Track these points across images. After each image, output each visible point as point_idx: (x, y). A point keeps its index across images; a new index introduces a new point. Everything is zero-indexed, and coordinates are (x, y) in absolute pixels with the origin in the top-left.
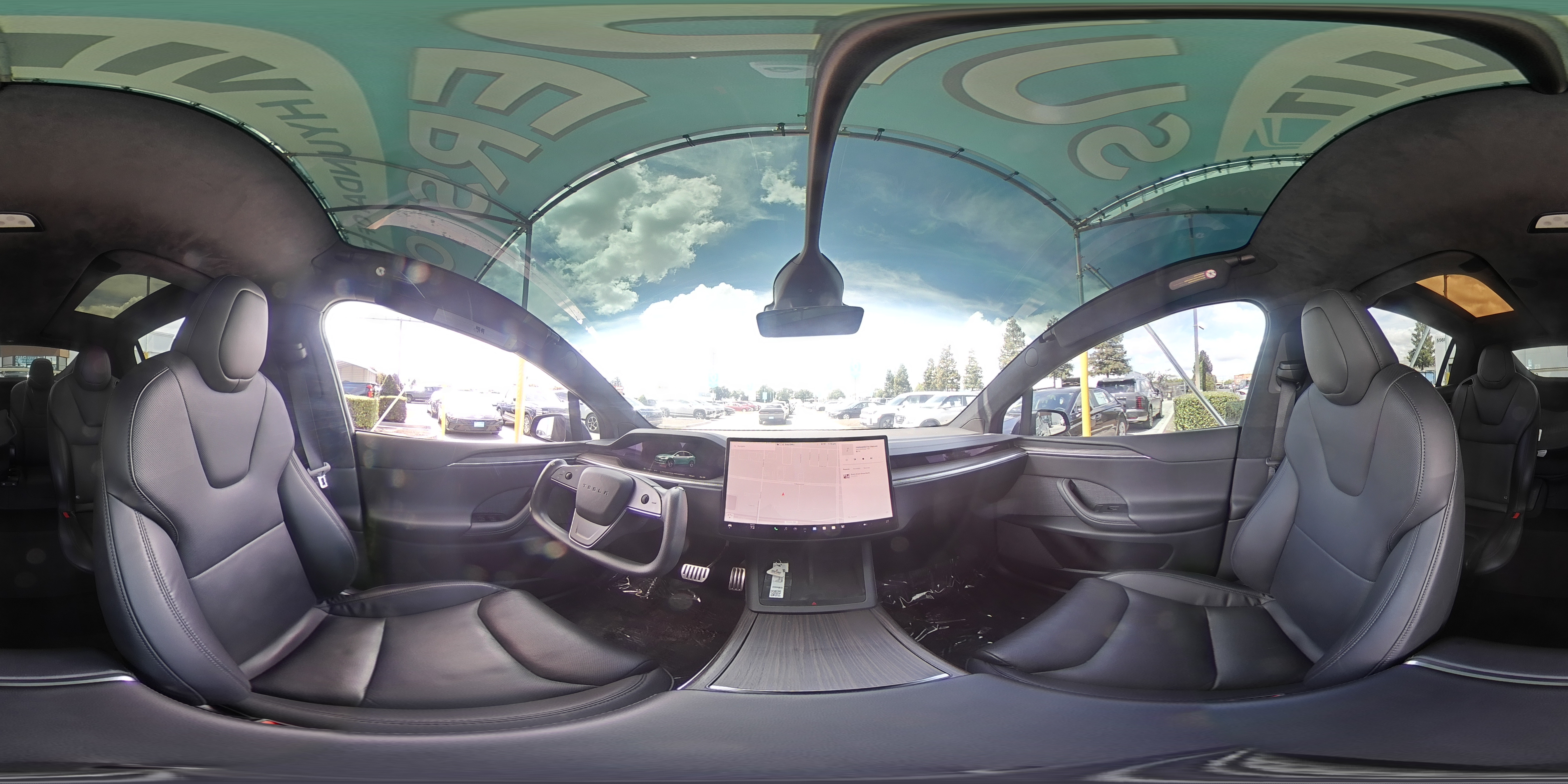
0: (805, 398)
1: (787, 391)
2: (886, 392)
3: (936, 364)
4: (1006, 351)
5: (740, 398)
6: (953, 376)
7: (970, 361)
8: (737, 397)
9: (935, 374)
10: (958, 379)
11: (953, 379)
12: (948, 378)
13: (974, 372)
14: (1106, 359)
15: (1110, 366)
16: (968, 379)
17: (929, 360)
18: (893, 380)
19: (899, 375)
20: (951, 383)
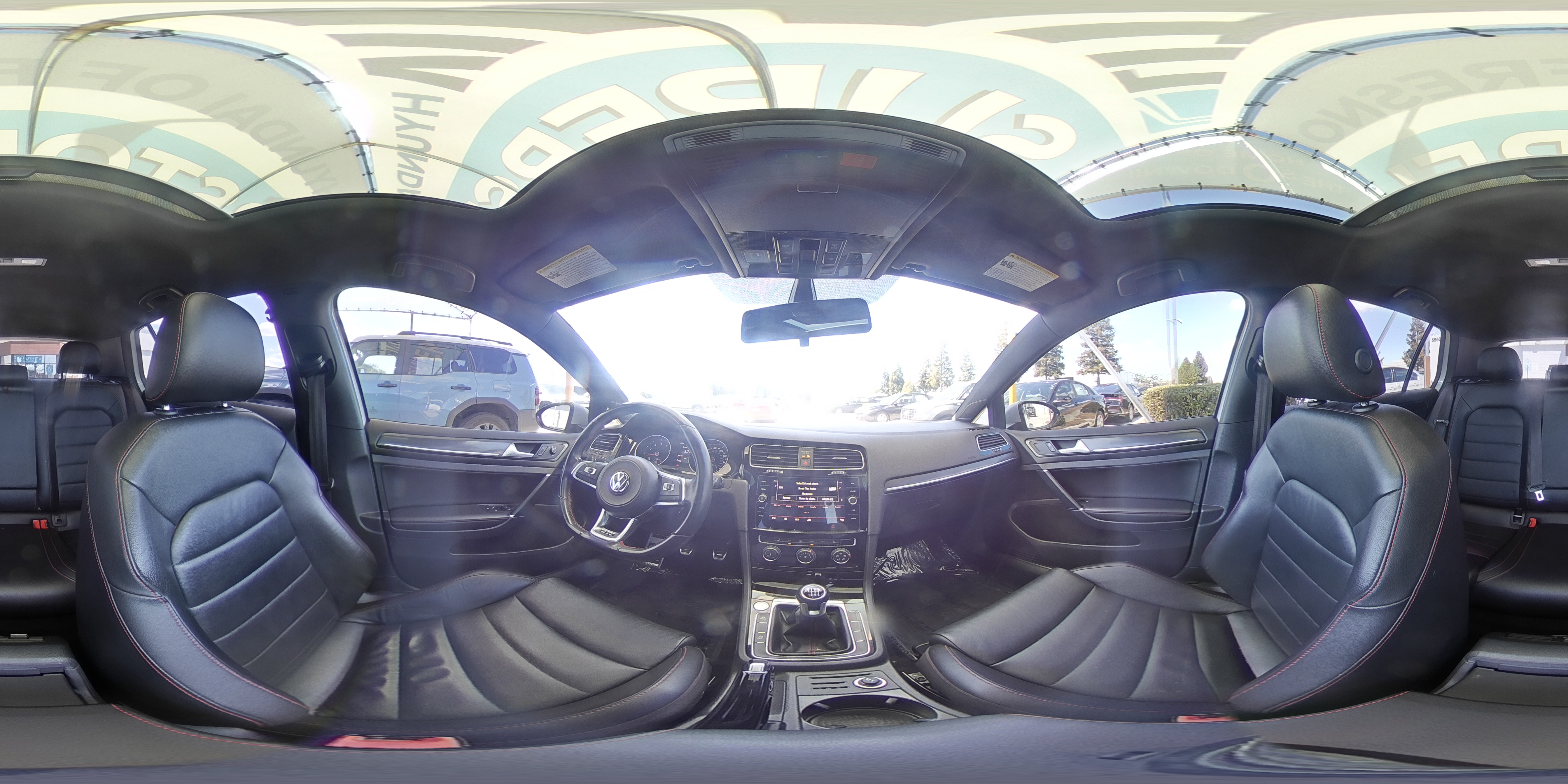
3: (932, 363)
6: (947, 374)
7: (964, 359)
9: (931, 372)
10: (953, 377)
12: (943, 376)
13: (968, 370)
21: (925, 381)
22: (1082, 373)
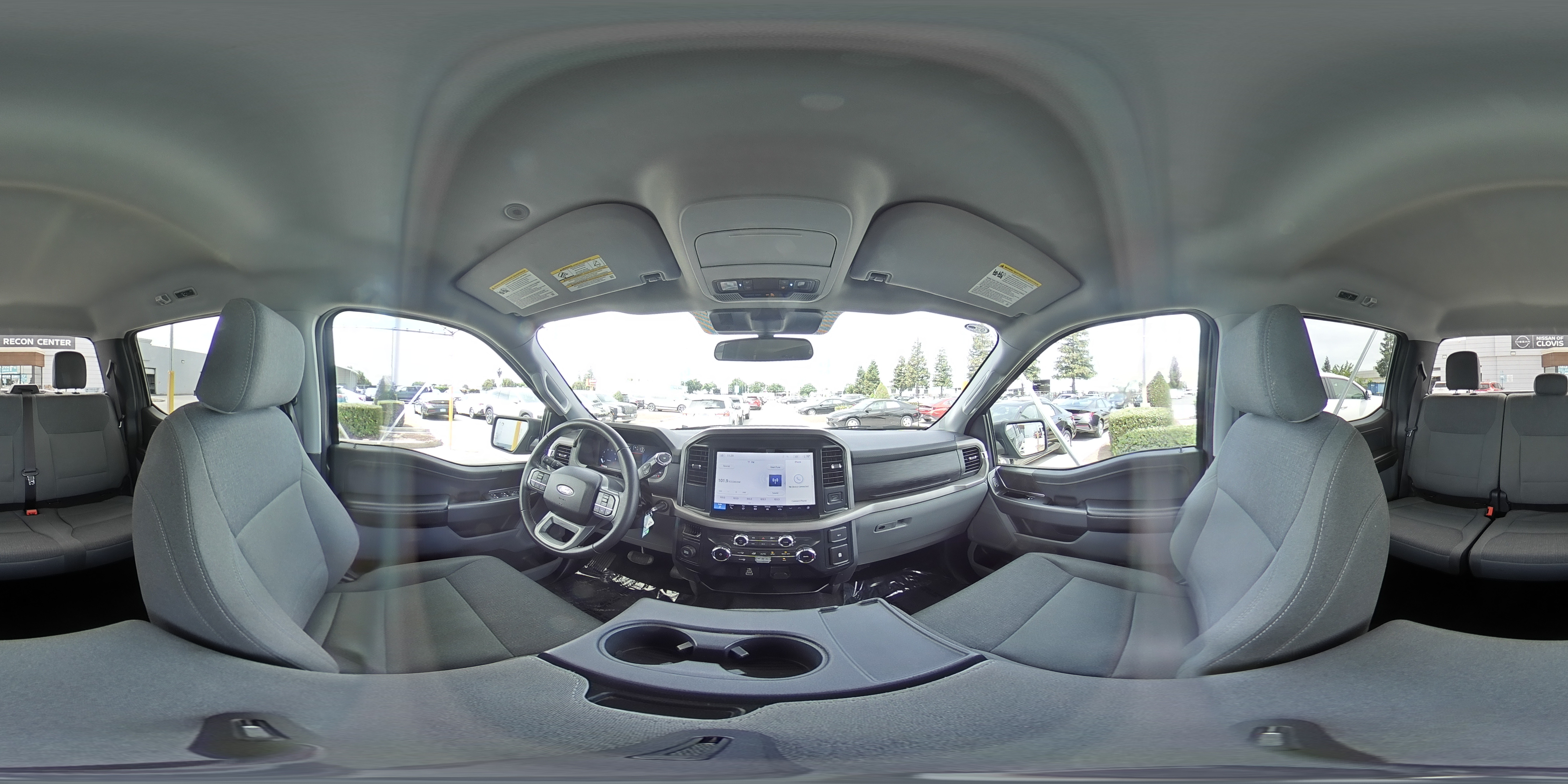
0: (777, 392)
1: (759, 384)
2: (857, 387)
3: (906, 363)
4: (974, 351)
5: (712, 391)
6: (922, 374)
7: (939, 359)
8: (709, 390)
9: (905, 371)
10: (928, 377)
11: (922, 377)
12: (917, 376)
13: (944, 370)
14: (1072, 363)
15: (1075, 370)
16: (937, 377)
17: (900, 358)
18: (864, 376)
19: (870, 371)
20: (921, 380)
21: (899, 381)
22: (1058, 377)
